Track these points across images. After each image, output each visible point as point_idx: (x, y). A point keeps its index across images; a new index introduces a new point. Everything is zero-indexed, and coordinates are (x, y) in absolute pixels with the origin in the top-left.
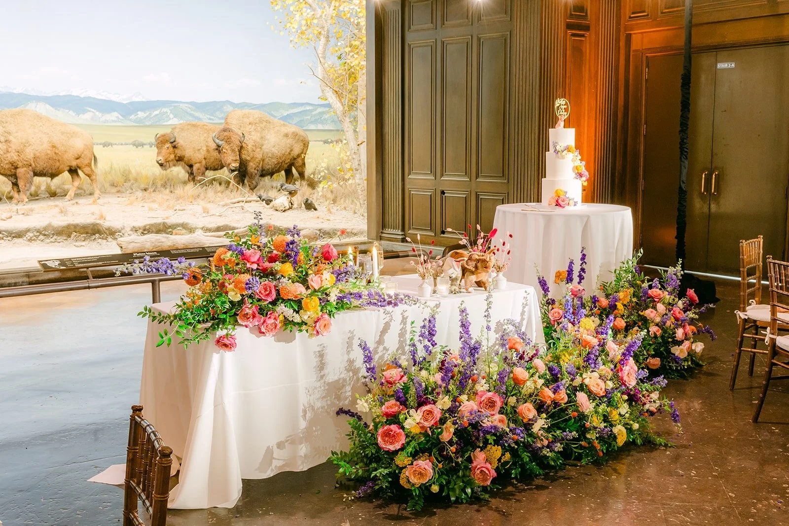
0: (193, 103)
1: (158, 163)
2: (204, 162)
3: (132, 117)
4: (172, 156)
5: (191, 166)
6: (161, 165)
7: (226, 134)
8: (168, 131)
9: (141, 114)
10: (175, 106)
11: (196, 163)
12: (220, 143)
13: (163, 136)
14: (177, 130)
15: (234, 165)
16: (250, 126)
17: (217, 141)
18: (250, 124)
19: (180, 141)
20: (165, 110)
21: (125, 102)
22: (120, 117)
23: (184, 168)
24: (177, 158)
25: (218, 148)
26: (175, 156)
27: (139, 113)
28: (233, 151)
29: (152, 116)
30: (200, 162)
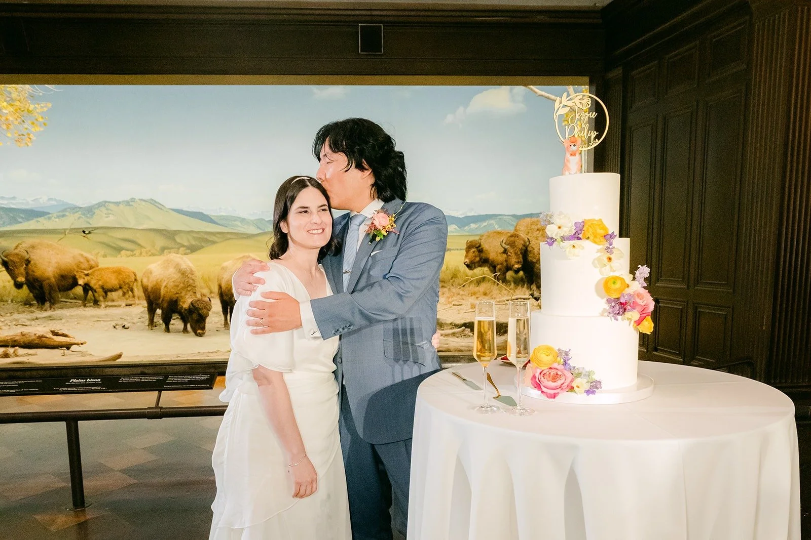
0: (514, 216)
1: (464, 264)
2: (505, 264)
3: (466, 228)
4: (478, 259)
5: (495, 267)
6: (468, 266)
7: (512, 239)
8: (477, 238)
9: (473, 226)
10: (500, 219)
11: (498, 264)
12: (507, 247)
13: (471, 242)
14: (484, 237)
15: (516, 266)
16: (538, 232)
17: (504, 245)
18: (538, 230)
19: (485, 246)
20: (492, 222)
21: (461, 217)
22: (457, 228)
23: (489, 268)
24: (482, 260)
25: (505, 252)
26: (480, 259)
27: (471, 224)
28: (516, 254)
29: (482, 227)
30: (502, 264)
